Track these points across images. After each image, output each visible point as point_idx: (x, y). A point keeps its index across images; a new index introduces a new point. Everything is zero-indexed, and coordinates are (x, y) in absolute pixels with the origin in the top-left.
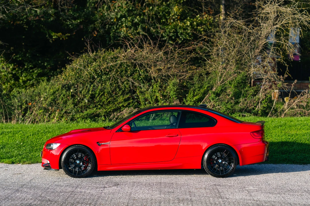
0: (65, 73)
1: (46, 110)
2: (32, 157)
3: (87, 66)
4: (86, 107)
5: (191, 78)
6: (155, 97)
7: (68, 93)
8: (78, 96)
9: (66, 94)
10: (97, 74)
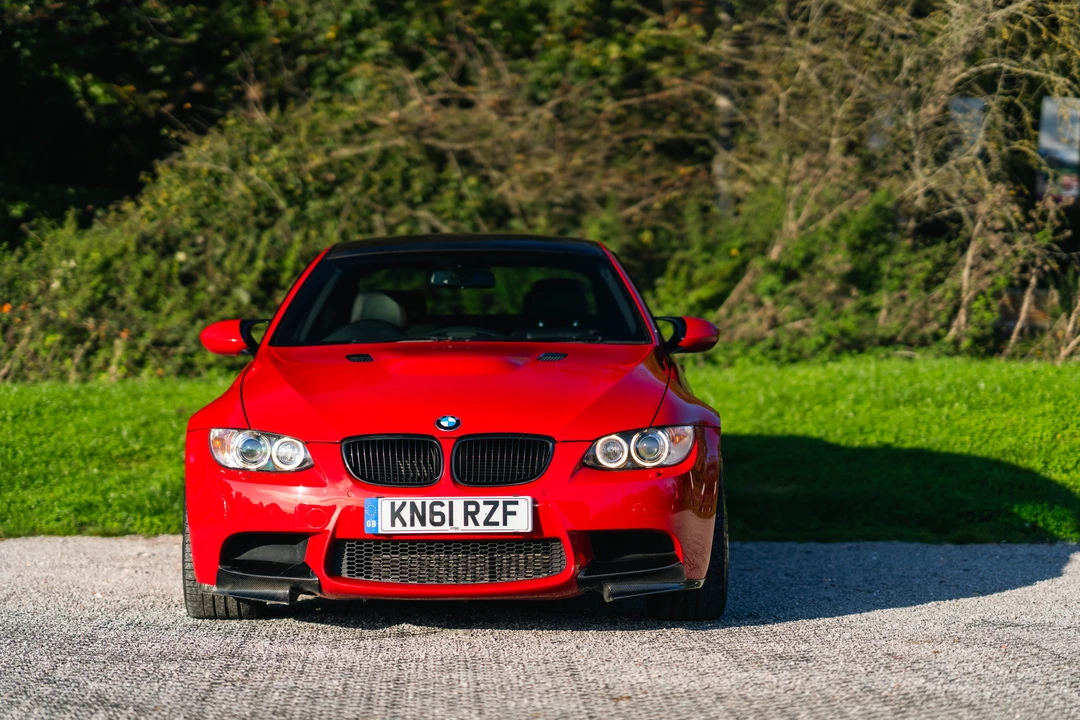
0: (151, 195)
1: (76, 334)
2: (9, 511)
3: (242, 164)
5: (672, 211)
7: (164, 266)
8: (210, 279)
9: (157, 267)
10: (288, 194)
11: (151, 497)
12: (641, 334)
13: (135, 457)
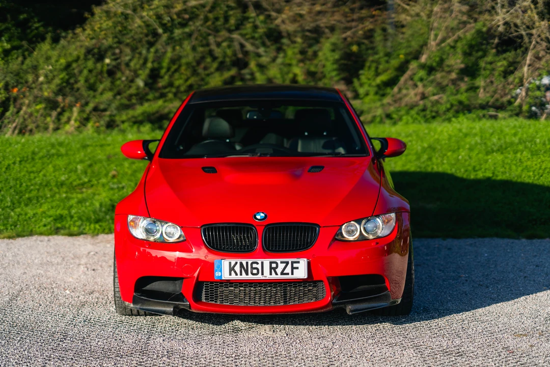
0: (91, 24)
1: (52, 104)
2: (18, 220)
3: (139, 9)
4: (142, 98)
5: (369, 35)
6: (291, 76)
7: (99, 66)
8: (123, 73)
9: (95, 68)
10: (163, 26)
11: (94, 212)
12: (364, 150)
13: (85, 186)
